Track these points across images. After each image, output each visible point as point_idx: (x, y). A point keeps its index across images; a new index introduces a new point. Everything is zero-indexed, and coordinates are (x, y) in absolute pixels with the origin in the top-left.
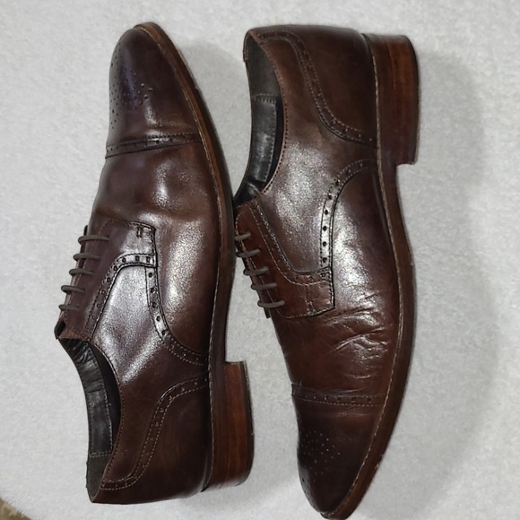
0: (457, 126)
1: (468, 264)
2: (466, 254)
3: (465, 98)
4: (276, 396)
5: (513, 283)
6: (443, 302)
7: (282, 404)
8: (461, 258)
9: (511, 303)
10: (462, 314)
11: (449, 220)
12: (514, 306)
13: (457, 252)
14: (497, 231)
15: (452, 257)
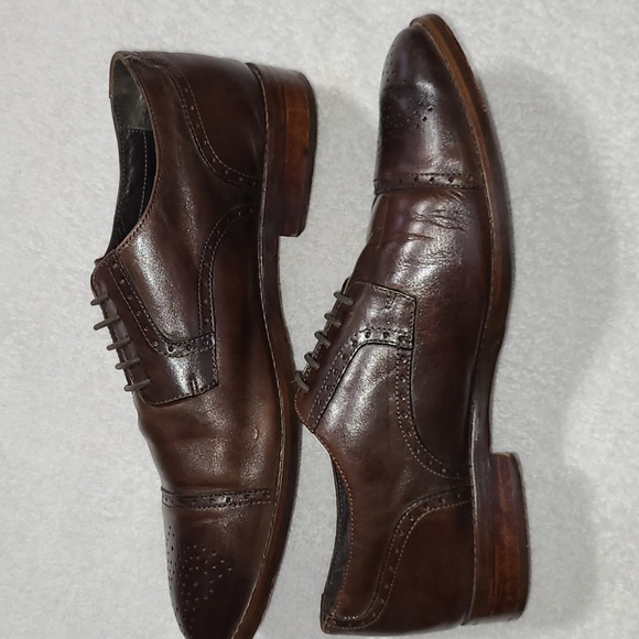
0: (538, 214)
1: (543, 382)
2: (541, 369)
3: (549, 181)
4: (301, 531)
5: (597, 407)
6: (511, 427)
7: (307, 541)
8: (535, 374)
9: (592, 431)
10: (533, 442)
11: (523, 327)
12: (596, 435)
13: (530, 367)
14: (580, 342)
15: (524, 372)
